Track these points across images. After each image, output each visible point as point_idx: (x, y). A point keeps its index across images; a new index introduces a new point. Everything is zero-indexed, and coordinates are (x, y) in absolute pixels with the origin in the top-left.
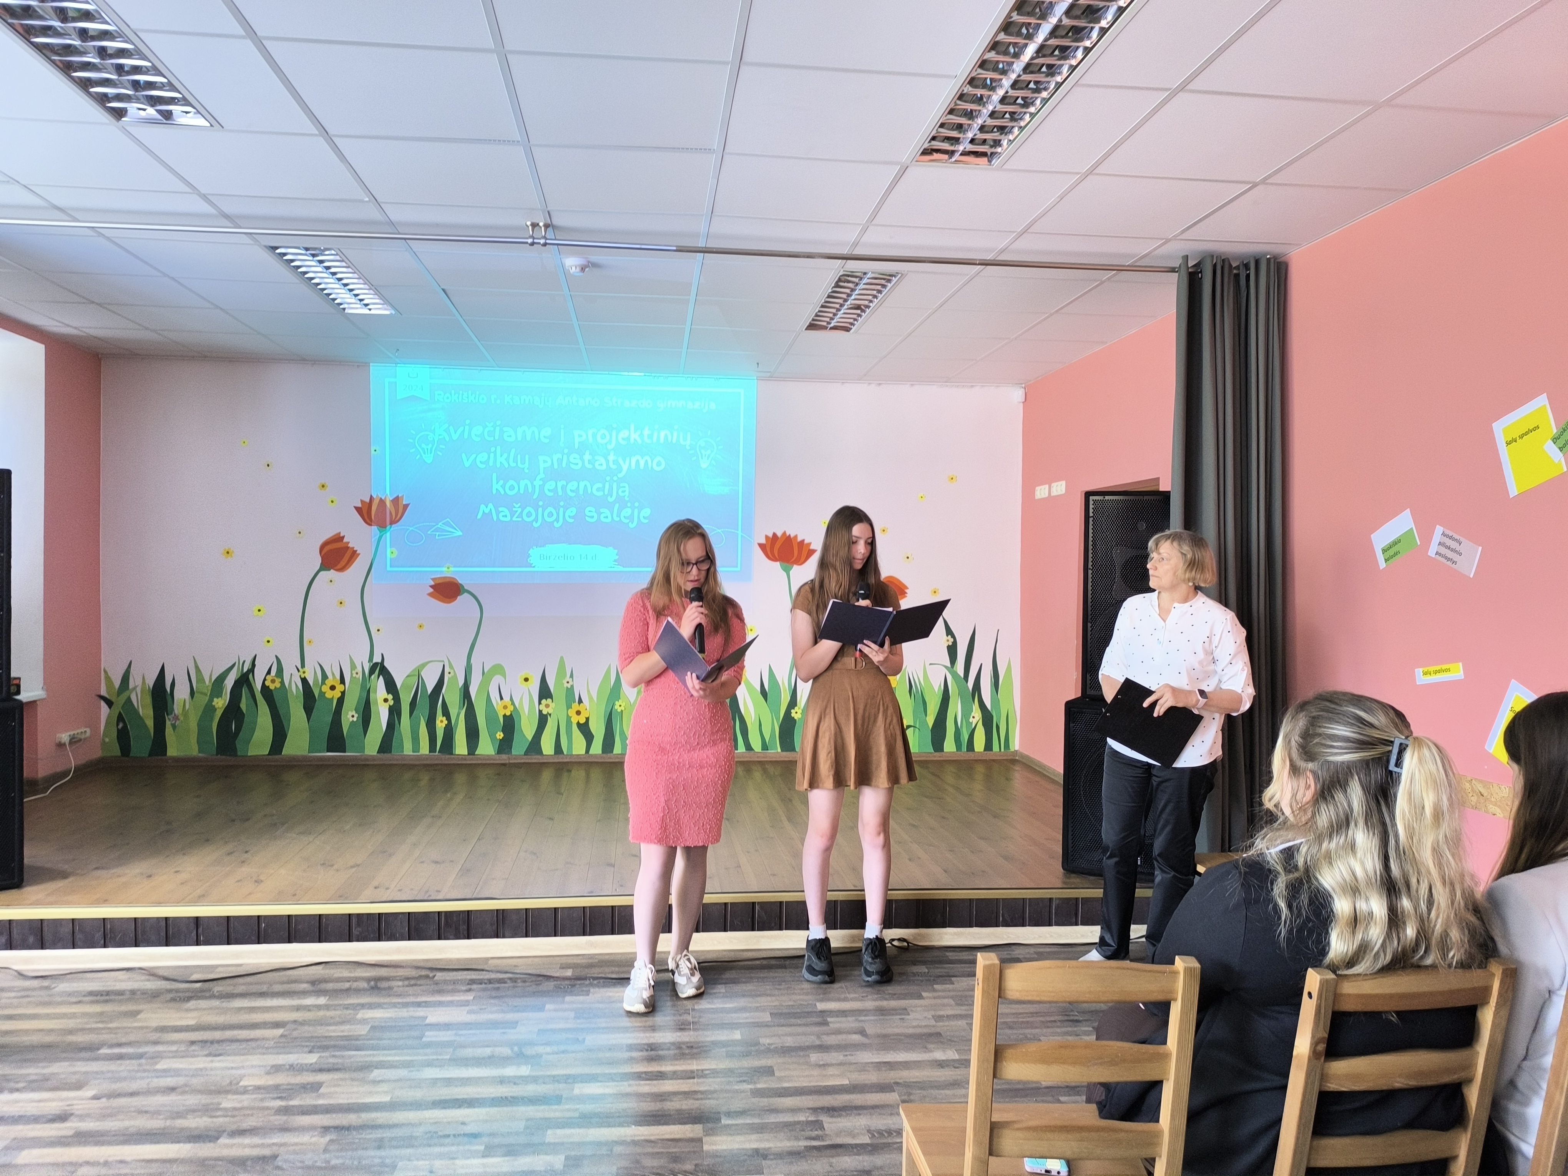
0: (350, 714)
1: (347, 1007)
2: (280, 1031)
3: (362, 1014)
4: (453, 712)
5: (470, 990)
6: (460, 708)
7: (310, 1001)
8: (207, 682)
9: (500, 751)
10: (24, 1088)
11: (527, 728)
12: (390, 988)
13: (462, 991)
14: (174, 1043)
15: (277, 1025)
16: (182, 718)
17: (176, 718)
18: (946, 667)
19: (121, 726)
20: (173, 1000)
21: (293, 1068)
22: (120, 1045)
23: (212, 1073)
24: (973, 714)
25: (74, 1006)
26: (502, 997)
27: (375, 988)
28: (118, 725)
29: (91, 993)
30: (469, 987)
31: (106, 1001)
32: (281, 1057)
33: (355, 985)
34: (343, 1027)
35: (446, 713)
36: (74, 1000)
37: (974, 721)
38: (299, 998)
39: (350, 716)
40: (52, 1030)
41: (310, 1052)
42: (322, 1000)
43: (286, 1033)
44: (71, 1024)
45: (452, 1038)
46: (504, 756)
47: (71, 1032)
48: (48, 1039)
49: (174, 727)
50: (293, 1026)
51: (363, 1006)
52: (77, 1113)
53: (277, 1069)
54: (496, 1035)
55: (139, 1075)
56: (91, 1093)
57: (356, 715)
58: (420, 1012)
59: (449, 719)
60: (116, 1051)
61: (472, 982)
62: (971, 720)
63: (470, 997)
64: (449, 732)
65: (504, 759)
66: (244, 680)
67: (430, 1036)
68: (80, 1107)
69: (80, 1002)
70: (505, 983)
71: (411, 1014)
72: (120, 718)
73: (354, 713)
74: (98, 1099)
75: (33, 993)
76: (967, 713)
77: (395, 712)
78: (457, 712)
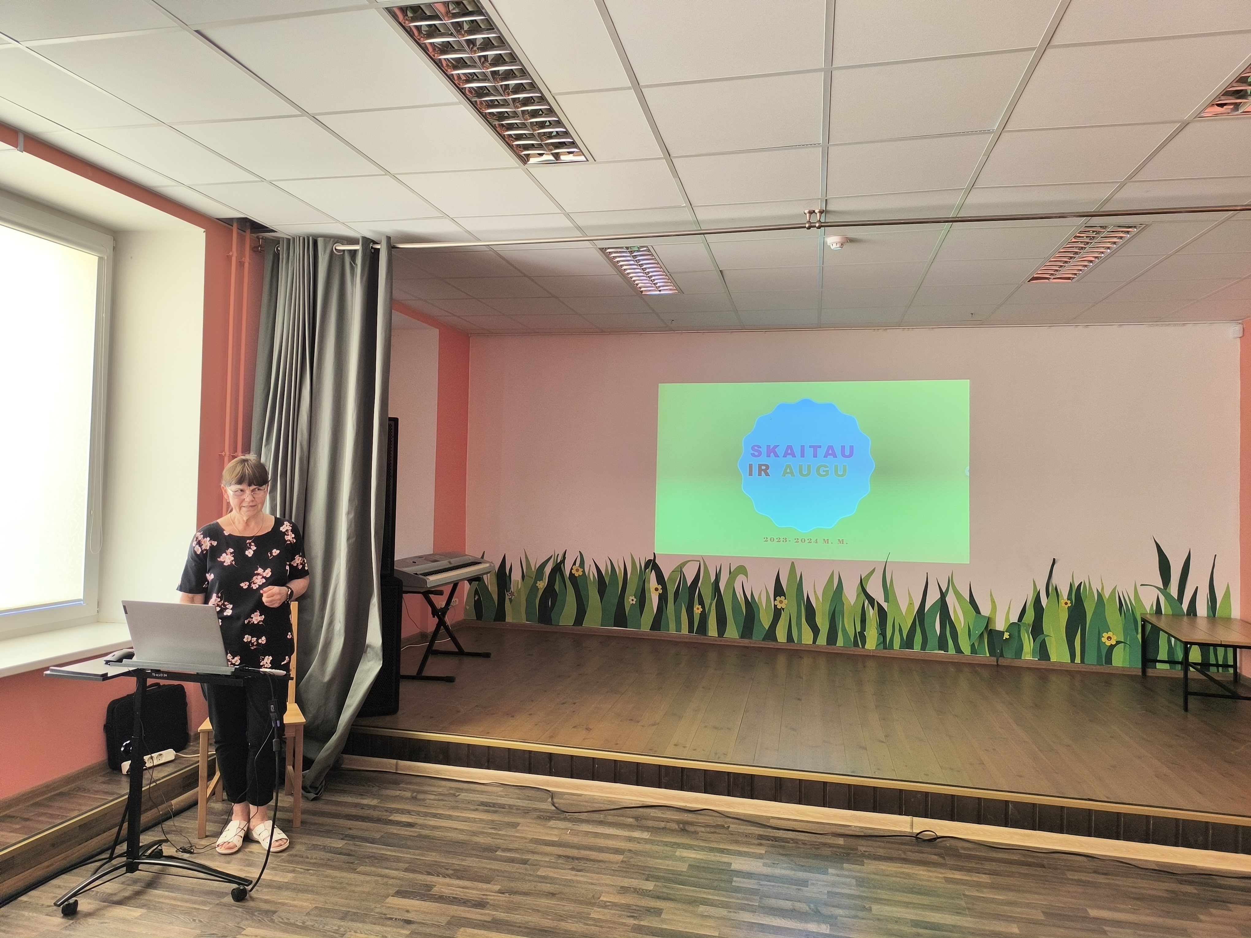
0: (631, 598)
1: (666, 844)
2: (620, 858)
3: (680, 853)
4: (707, 602)
5: (760, 845)
6: (713, 599)
7: (637, 834)
8: (533, 570)
9: (743, 636)
10: (452, 874)
11: (765, 620)
12: (696, 833)
13: (754, 844)
14: (546, 854)
15: (617, 851)
16: (515, 594)
17: (512, 594)
18: (1158, 588)
19: (477, 598)
20: (539, 817)
21: (637, 891)
22: (510, 850)
23: (579, 885)
25: (474, 812)
26: (790, 855)
27: (683, 830)
28: (475, 597)
29: (483, 804)
30: (759, 841)
31: (495, 812)
32: (626, 880)
33: (669, 825)
34: (667, 862)
35: (701, 603)
36: (472, 808)
38: (629, 831)
39: (631, 600)
40: (463, 830)
41: (647, 880)
42: (646, 835)
43: (625, 859)
44: (475, 827)
45: (756, 887)
46: (747, 640)
47: (474, 834)
48: (461, 837)
49: (511, 600)
50: (629, 855)
51: (679, 845)
52: (491, 902)
53: (624, 890)
54: (792, 890)
55: (527, 878)
56: (497, 888)
57: (635, 600)
58: (725, 858)
59: (703, 607)
60: (508, 854)
61: (761, 837)
63: (762, 851)
64: (704, 617)
65: (746, 642)
66: (558, 568)
67: (738, 882)
68: (492, 898)
69: (477, 810)
70: (789, 842)
71: (718, 859)
72: (476, 592)
73: (633, 598)
74: (503, 893)
75: (446, 798)
77: (663, 598)
78: (710, 602)
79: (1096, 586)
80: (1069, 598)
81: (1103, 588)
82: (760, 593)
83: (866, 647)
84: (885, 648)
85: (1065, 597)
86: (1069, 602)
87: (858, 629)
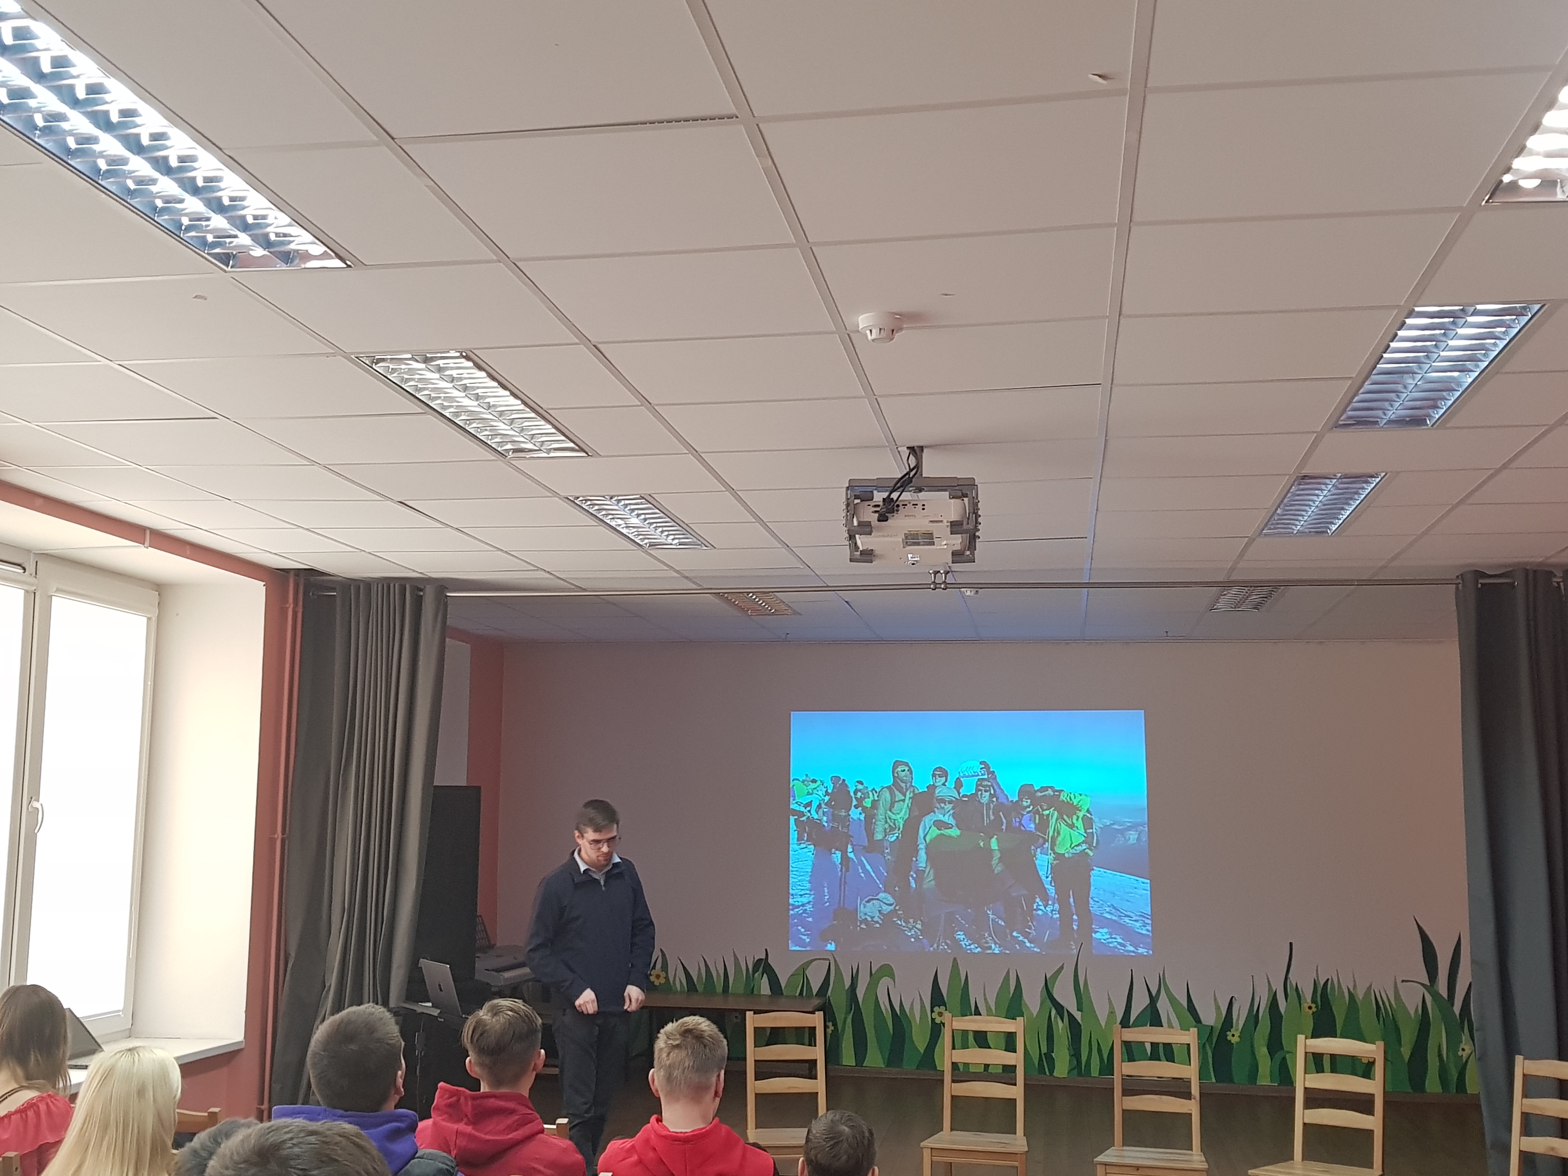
4: (840, 1017)
6: (847, 1013)
9: (889, 1064)
11: (920, 1041)
18: (1423, 985)
24: (1462, 1046)
35: (832, 1018)
37: (1465, 1054)
46: (895, 1070)
59: (835, 1025)
62: (1460, 1053)
64: (836, 1038)
65: (894, 1072)
76: (1454, 1042)
78: (843, 1016)
79: (1346, 984)
80: (1314, 1001)
81: (1355, 986)
82: (912, 1003)
83: (1055, 1074)
84: (1080, 1074)
85: (1309, 1000)
86: (1313, 1006)
87: (1044, 1050)
